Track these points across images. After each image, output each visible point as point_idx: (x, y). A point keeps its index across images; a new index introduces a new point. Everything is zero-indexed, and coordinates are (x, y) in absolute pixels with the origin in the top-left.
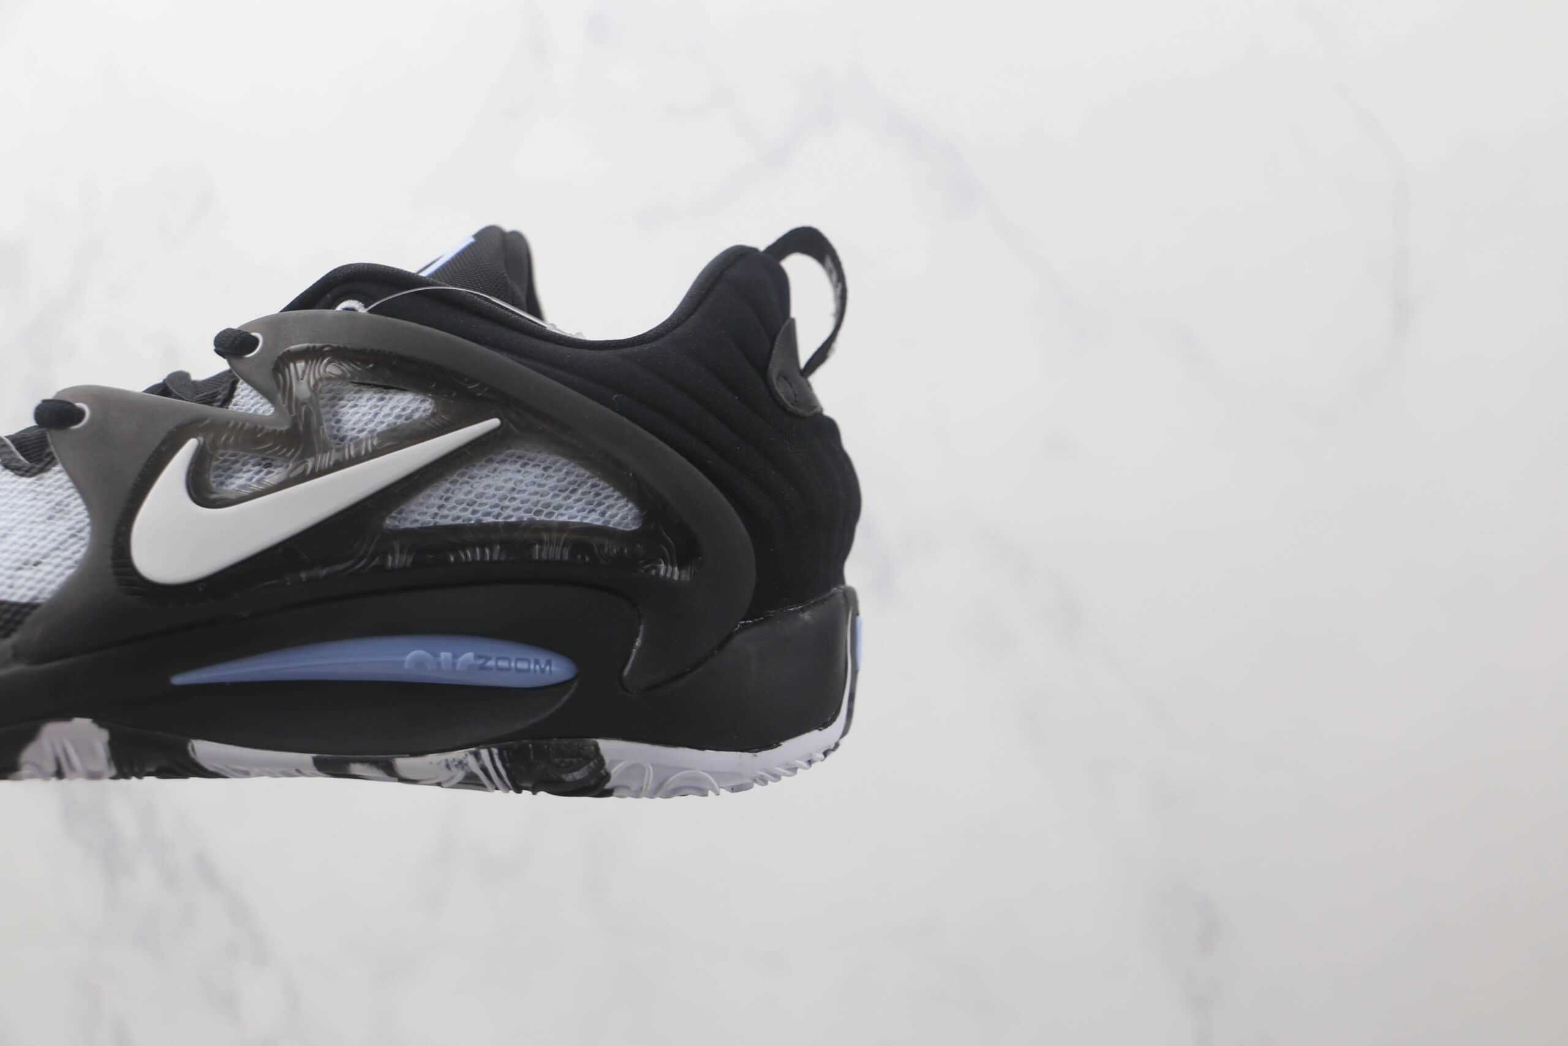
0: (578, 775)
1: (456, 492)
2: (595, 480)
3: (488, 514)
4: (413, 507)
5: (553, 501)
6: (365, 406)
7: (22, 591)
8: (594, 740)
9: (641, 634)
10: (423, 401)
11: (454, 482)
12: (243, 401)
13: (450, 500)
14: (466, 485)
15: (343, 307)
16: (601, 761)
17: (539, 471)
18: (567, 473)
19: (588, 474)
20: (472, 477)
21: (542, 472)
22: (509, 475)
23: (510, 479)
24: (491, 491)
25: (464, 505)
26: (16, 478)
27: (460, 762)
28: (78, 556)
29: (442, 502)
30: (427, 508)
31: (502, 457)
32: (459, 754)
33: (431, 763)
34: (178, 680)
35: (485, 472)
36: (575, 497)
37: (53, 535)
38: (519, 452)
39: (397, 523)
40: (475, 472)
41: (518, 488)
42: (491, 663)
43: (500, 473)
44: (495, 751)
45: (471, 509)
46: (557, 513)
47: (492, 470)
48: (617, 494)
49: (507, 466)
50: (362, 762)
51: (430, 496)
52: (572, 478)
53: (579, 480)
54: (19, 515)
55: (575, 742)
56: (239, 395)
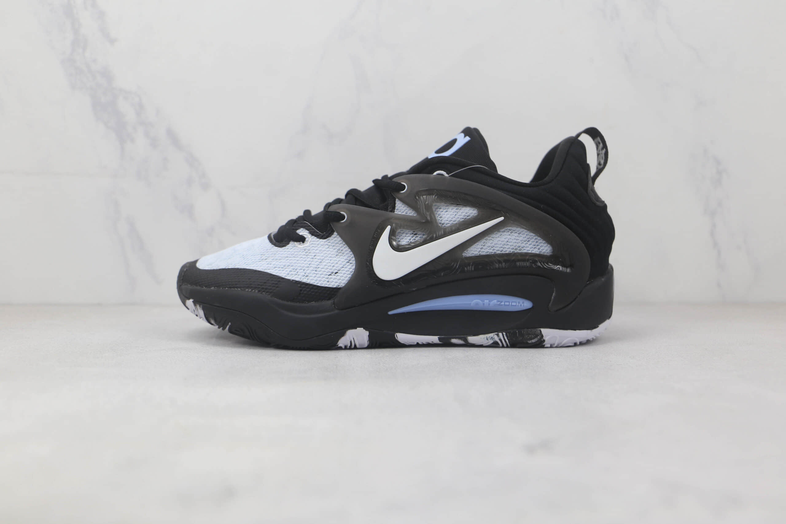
0: (533, 341)
1: (488, 243)
2: (536, 237)
3: (498, 250)
4: (472, 249)
5: (521, 245)
6: (451, 212)
7: (333, 283)
8: (540, 329)
9: (555, 292)
10: (474, 210)
11: (486, 240)
12: (400, 208)
13: (485, 246)
14: (491, 240)
15: (437, 173)
16: (542, 336)
17: (516, 235)
18: (527, 235)
19: (534, 235)
20: (493, 238)
21: (518, 235)
22: (506, 236)
23: (507, 238)
24: (500, 242)
25: (490, 248)
26: (318, 239)
27: (492, 338)
28: (351, 270)
29: (482, 247)
30: (477, 249)
31: (503, 230)
32: (491, 335)
33: (481, 338)
34: (390, 313)
35: (497, 236)
36: (529, 243)
37: (340, 262)
38: (510, 228)
39: (466, 255)
40: (494, 236)
41: (509, 241)
42: (503, 303)
43: (503, 236)
44: (504, 333)
45: (492, 249)
46: (523, 249)
47: (500, 235)
48: (544, 242)
49: (505, 233)
50: (456, 338)
51: (478, 245)
52: (528, 237)
53: (531, 237)
54: (324, 254)
55: (533, 330)
56: (397, 206)
